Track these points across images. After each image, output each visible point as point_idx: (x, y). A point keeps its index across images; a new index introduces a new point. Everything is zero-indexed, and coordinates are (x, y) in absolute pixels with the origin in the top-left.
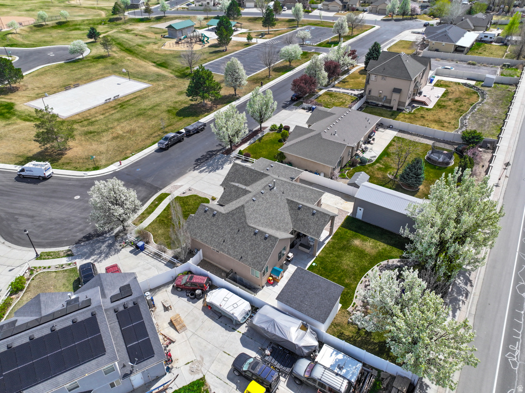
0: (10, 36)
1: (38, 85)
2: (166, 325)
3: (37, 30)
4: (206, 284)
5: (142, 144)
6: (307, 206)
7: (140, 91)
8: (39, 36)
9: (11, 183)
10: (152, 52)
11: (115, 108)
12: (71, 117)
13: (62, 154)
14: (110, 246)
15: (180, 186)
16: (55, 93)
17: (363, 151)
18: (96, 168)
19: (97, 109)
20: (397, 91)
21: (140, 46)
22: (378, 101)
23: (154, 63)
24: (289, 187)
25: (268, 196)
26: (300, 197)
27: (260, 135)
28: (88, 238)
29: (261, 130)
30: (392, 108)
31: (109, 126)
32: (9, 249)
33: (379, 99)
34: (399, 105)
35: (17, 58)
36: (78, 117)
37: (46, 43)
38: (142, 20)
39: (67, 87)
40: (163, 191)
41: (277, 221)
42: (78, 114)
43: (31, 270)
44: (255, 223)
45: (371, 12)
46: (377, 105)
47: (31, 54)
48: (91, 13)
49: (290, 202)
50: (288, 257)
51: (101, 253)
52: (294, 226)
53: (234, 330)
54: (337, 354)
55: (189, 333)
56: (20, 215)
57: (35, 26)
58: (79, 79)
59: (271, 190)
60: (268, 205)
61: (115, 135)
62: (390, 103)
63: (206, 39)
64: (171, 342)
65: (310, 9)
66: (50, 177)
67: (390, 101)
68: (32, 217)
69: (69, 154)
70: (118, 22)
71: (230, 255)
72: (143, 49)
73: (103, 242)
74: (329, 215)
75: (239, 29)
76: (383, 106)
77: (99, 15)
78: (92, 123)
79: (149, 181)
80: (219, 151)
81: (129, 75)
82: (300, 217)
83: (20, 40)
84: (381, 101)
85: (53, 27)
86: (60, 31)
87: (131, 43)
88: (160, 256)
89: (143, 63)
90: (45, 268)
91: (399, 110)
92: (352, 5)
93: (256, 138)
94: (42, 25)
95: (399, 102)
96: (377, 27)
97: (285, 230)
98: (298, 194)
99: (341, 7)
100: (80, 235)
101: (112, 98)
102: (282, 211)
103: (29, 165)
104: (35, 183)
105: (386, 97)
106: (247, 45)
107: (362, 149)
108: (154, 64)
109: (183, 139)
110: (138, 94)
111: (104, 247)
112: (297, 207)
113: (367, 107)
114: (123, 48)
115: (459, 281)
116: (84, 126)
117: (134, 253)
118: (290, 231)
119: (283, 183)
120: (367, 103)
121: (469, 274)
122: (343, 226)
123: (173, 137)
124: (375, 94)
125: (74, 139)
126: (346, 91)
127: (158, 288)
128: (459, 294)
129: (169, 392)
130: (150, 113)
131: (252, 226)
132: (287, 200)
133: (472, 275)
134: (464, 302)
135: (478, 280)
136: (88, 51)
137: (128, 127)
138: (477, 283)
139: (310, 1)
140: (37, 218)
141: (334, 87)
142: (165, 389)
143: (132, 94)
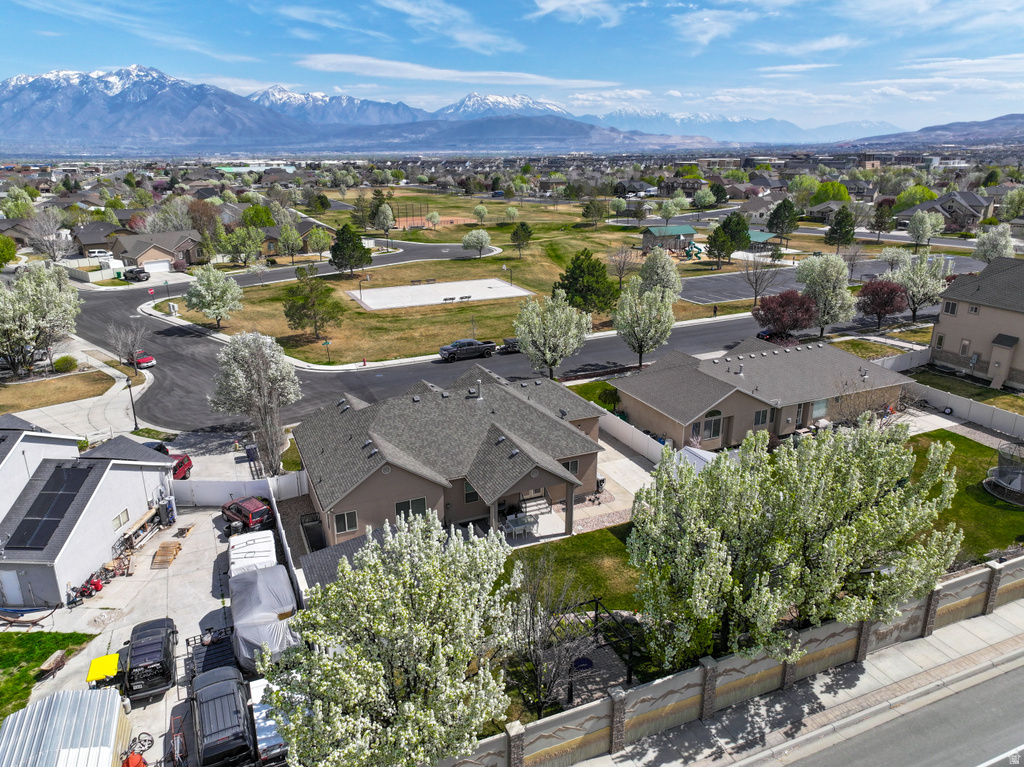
0: (423, 232)
1: (387, 277)
2: (151, 552)
3: (461, 229)
4: (256, 515)
5: (423, 351)
6: (511, 441)
7: (510, 298)
11: (448, 310)
12: (379, 310)
13: (312, 342)
14: (221, 445)
18: (329, 363)
19: (422, 309)
20: (1006, 341)
22: (958, 363)
24: (514, 408)
25: (452, 405)
26: (529, 433)
28: (213, 429)
29: (639, 368)
30: (988, 382)
31: (414, 327)
33: (962, 358)
34: (1010, 378)
35: (401, 251)
36: (387, 312)
38: (623, 229)
39: (414, 282)
41: (439, 449)
42: (391, 309)
44: (385, 435)
46: (953, 373)
47: (423, 248)
48: (561, 218)
49: (495, 430)
51: (202, 448)
52: (470, 473)
53: (221, 597)
55: (161, 574)
56: (180, 387)
57: (465, 225)
59: (467, 398)
60: (442, 418)
61: (405, 336)
62: (986, 371)
63: (694, 251)
64: (127, 574)
65: (974, 232)
67: (985, 367)
68: (190, 392)
69: (321, 344)
70: (586, 229)
73: (223, 439)
74: (534, 462)
76: (967, 376)
78: (396, 321)
81: (511, 278)
82: (491, 457)
83: (430, 235)
84: (966, 365)
85: (490, 228)
87: (570, 249)
93: (616, 376)
94: (475, 225)
95: (1012, 369)
98: (528, 426)
100: (210, 424)
101: (457, 300)
102: (464, 439)
105: (979, 355)
106: (771, 266)
109: (488, 355)
110: (500, 301)
111: (215, 444)
112: (496, 440)
113: (924, 371)
114: (553, 254)
115: (763, 711)
116: (382, 322)
117: (239, 460)
118: (455, 477)
119: (507, 398)
120: (931, 366)
121: (812, 712)
122: (613, 530)
123: (470, 344)
124: (951, 346)
125: (339, 325)
126: (906, 344)
127: (197, 507)
128: (722, 733)
129: (34, 629)
130: (488, 322)
131: (375, 435)
132: (493, 425)
133: (819, 717)
134: (718, 754)
135: (826, 734)
136: (497, 251)
137: (435, 332)
138: (817, 738)
139: (984, 218)
140: (192, 395)
141: (882, 335)
142: (35, 623)
143: (495, 299)
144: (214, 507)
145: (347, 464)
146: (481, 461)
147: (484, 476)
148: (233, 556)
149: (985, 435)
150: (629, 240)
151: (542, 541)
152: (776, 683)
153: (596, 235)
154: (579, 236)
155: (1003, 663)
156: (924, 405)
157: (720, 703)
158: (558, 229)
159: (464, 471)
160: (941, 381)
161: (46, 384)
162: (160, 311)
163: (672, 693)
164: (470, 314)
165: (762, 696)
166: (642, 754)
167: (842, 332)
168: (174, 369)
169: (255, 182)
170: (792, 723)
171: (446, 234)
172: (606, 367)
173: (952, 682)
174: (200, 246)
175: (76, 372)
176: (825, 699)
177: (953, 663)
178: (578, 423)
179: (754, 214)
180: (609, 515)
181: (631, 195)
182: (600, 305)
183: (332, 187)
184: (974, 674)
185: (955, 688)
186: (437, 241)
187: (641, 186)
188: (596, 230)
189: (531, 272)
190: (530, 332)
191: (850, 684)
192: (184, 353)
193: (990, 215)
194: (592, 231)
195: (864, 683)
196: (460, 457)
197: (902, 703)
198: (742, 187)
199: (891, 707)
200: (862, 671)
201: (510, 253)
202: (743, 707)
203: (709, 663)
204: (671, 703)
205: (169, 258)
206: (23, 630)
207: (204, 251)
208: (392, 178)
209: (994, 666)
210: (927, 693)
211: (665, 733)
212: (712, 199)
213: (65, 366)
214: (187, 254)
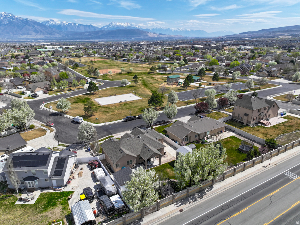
0: (107, 76)
1: (103, 93)
2: (77, 174)
3: (118, 75)
4: (97, 165)
5: (119, 119)
6: (148, 147)
7: (136, 100)
8: (118, 77)
9: (69, 122)
10: (154, 87)
11: (121, 105)
12: (104, 105)
13: (91, 117)
14: (80, 148)
15: (120, 135)
16: (106, 97)
17: (208, 138)
18: (97, 123)
19: (115, 104)
20: (246, 115)
21: (151, 83)
22: (238, 119)
23: (152, 91)
24: (147, 139)
25: (135, 140)
26: (151, 144)
27: (168, 123)
28: (76, 143)
29: (170, 122)
30: (243, 123)
31: (114, 110)
32: (53, 141)
34: (247, 122)
35: (104, 84)
36: (106, 106)
37: (118, 79)
38: (161, 74)
39: (111, 95)
40: (112, 135)
41: (134, 149)
42: (107, 105)
43: (54, 148)
45: (285, 79)
46: (236, 121)
47: (109, 82)
48: (144, 69)
49: (144, 144)
50: (133, 166)
51: (76, 149)
52: (140, 154)
53: (96, 182)
54: (119, 199)
55: (81, 178)
56: (64, 132)
57: (119, 73)
58: (118, 93)
59: (138, 138)
60: (133, 142)
61: (113, 114)
62: (243, 121)
63: (180, 83)
64: (74, 179)
65: (248, 75)
66: (81, 123)
68: (67, 133)
69: (93, 117)
70: (151, 74)
71: (109, 156)
72: (151, 85)
74: (154, 152)
75: (202, 81)
76: (240, 122)
77: (147, 71)
78: (109, 109)
79: (110, 131)
80: (145, 126)
81: (136, 94)
82: (144, 151)
83: (110, 77)
84: (239, 119)
85: (125, 74)
86: (126, 76)
87: (148, 82)
88: (93, 154)
89: (147, 90)
90: (58, 148)
91: (247, 125)
92: (274, 74)
93: (165, 124)
94: (122, 73)
95: (247, 121)
96: (281, 86)
97: (135, 154)
98: (151, 143)
99: (267, 75)
100: (75, 142)
101: (123, 101)
102: (138, 147)
103: (76, 117)
104: (75, 124)
105: (241, 117)
106: (199, 88)
107: (208, 137)
108: (151, 91)
109: (135, 119)
110: (134, 101)
111: (79, 147)
112: (145, 147)
113: (231, 121)
114: (144, 84)
115: (197, 195)
116: (106, 109)
117: (86, 151)
118: (137, 155)
119: (146, 137)
120: (232, 119)
121: (205, 195)
122: (169, 163)
123: (131, 117)
124: (236, 115)
125: (97, 112)
126: (227, 113)
127: (84, 163)
128: (191, 199)
129: (61, 191)
130: (132, 108)
131: (121, 147)
132: (144, 143)
133: (206, 195)
134: (190, 203)
135: (207, 198)
136: (129, 83)
137: (120, 112)
138: (205, 198)
140: (67, 134)
141: (223, 110)
142: (61, 190)
143: (132, 101)
144: (86, 163)
145: (116, 154)
146: (142, 151)
147: (144, 155)
148: (96, 174)
149: (241, 137)
150: (163, 78)
151: (155, 166)
152: (199, 190)
153: (154, 76)
154: (150, 77)
155: (235, 184)
156: (230, 130)
157: (190, 194)
158: (144, 74)
159: (139, 153)
160: (234, 123)
161: (30, 132)
162: (47, 107)
164: (127, 106)
165: (197, 193)
166: (178, 204)
167: (215, 109)
168: (59, 126)
169: (52, 55)
170: (202, 197)
171: (114, 77)
172: (162, 122)
173: (227, 188)
174: (50, 86)
175: (35, 128)
176: (207, 193)
177: (228, 185)
178: (159, 140)
179: (195, 68)
180: (167, 160)
181: (162, 60)
182: (159, 105)
183: (75, 57)
184: (231, 186)
185: (227, 189)
186: (112, 80)
187: (165, 57)
188: (154, 74)
189: (140, 91)
190: (146, 116)
191: (211, 190)
192: (60, 121)
193: (252, 70)
194: (153, 75)
195: (213, 189)
196: (138, 151)
197: (219, 192)
198: (192, 58)
199: (217, 193)
200: (213, 187)
201: (133, 84)
202: (194, 195)
203: (188, 188)
204: (182, 195)
205: (43, 90)
206: (59, 191)
207: (51, 87)
208: (93, 54)
209: (234, 184)
210: (223, 190)
211: (182, 200)
212: (184, 63)
213: (32, 127)
214: (47, 88)
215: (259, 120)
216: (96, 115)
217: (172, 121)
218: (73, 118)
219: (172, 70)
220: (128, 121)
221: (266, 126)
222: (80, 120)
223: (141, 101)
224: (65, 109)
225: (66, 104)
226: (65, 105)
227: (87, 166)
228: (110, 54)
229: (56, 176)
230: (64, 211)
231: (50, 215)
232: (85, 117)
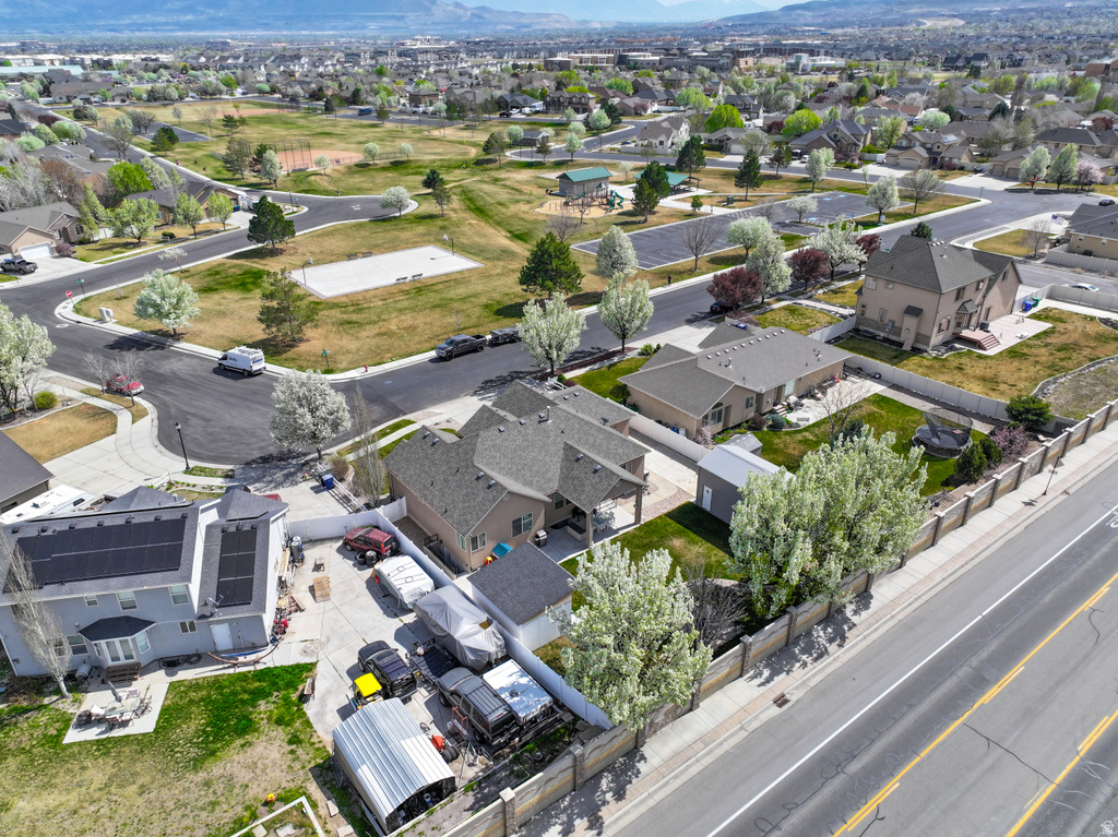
0: (313, 178)
1: (313, 249)
2: (305, 588)
3: (356, 172)
4: (386, 544)
5: (413, 348)
6: (590, 458)
7: (461, 272)
8: (357, 180)
9: (204, 374)
10: (515, 216)
11: (407, 292)
12: (334, 298)
13: (292, 346)
14: (287, 476)
15: (437, 414)
16: (331, 262)
17: (790, 409)
18: (329, 372)
19: (378, 292)
20: (914, 311)
21: (500, 204)
22: (878, 328)
23: (510, 232)
24: (577, 426)
25: (530, 431)
26: (593, 446)
27: (616, 359)
28: (265, 460)
29: (623, 351)
30: (901, 344)
31: (383, 317)
32: (159, 455)
33: (881, 325)
34: (916, 341)
35: (306, 209)
36: (344, 299)
37: (360, 190)
38: (529, 165)
39: (351, 256)
40: (406, 417)
41: (531, 471)
42: (346, 295)
43: (170, 484)
44: (488, 464)
45: (991, 174)
46: (874, 337)
47: (328, 204)
48: (454, 150)
49: (568, 448)
50: (537, 536)
51: (271, 482)
52: (560, 487)
53: (396, 616)
54: (522, 676)
55: (329, 605)
56: (194, 415)
57: (356, 165)
58: (376, 246)
59: (540, 422)
60: (526, 443)
61: (382, 330)
62: (899, 336)
63: (618, 201)
64: (299, 609)
65: (857, 162)
66: (259, 373)
67: (898, 331)
68: (208, 420)
69: (302, 348)
70: (489, 166)
71: (432, 504)
72: (503, 210)
73: (282, 469)
74: (618, 476)
75: (694, 189)
76: (886, 340)
77: (465, 154)
78: (360, 310)
79: (394, 400)
80: (531, 373)
81: (453, 246)
82: (575, 473)
83: (324, 183)
84: (883, 330)
85: (384, 169)
86: (390, 175)
87: (488, 199)
88: (349, 501)
89: (490, 230)
90: (188, 485)
91: (916, 351)
92: (951, 159)
93: (607, 363)
94: (368, 165)
95: (918, 334)
96: (984, 201)
97: (540, 489)
98: (591, 440)
99: (925, 162)
100: (256, 454)
101: (410, 278)
102: (547, 459)
103: (235, 351)
104: (234, 378)
105: (893, 322)
106: (690, 215)
107: (789, 404)
108: (508, 234)
109: (482, 348)
110: (453, 277)
111: (279, 475)
112: (573, 457)
113: (852, 337)
114: (472, 206)
115: (821, 633)
116: (345, 313)
117: (316, 490)
118: (550, 492)
119: (569, 417)
120: (856, 330)
121: (850, 629)
122: (670, 515)
123: (465, 341)
124: (872, 314)
125: (316, 326)
126: (829, 308)
127: (322, 540)
128: (803, 651)
129: (260, 667)
130: (455, 305)
131: (480, 466)
132: (566, 444)
133: (854, 631)
134: (805, 665)
135: (861, 641)
136: (412, 207)
137: (410, 322)
138: (856, 644)
139: (864, 146)
140: (213, 423)
141: (810, 298)
142: (257, 662)
143: (446, 275)
144: (336, 538)
145: (467, 494)
146: (566, 476)
147: (576, 490)
148: (395, 583)
149: (907, 396)
150: (540, 181)
151: (621, 532)
152: (825, 614)
153: (502, 174)
154: (485, 176)
155: (948, 577)
156: (859, 372)
157: (797, 633)
158: (459, 167)
159: (554, 486)
160: (866, 346)
161: (39, 424)
162: (87, 315)
163: (773, 632)
164: (433, 297)
165: (818, 624)
166: (761, 674)
167: (779, 297)
168: (167, 393)
169: (41, 94)
170: (840, 638)
171: (340, 180)
172: (592, 354)
173: (923, 595)
174: (80, 223)
175: (59, 408)
176: (855, 619)
177: (921, 582)
178: (614, 427)
179: (654, 141)
180: (660, 503)
181: (515, 111)
182: (568, 286)
183: (149, 100)
184: (934, 587)
185: (925, 598)
186: (337, 193)
187: (525, 100)
188: (500, 168)
189: (464, 234)
191: (867, 607)
192: (162, 371)
193: (868, 143)
194: (496, 169)
195: (874, 604)
196: (549, 475)
197: (898, 613)
198: (632, 102)
199: (892, 617)
200: (872, 597)
201: (431, 207)
202: (809, 633)
203: (792, 609)
204: (773, 639)
205: (48, 241)
206: (251, 668)
207: (85, 228)
208: (224, 88)
209: (944, 579)
210: (910, 604)
211: (769, 657)
212: (607, 121)
213: (43, 404)
214: (64, 233)
215: (956, 331)
216: (316, 340)
217: (630, 349)
218: (219, 354)
219: (569, 151)
220: (457, 356)
221: (985, 349)
222: (256, 361)
223: (484, 275)
224: (178, 318)
225: (179, 299)
226: (175, 301)
227: (339, 550)
228: (298, 89)
229: (230, 608)
230: (300, 751)
231: (243, 776)
232: (272, 349)
